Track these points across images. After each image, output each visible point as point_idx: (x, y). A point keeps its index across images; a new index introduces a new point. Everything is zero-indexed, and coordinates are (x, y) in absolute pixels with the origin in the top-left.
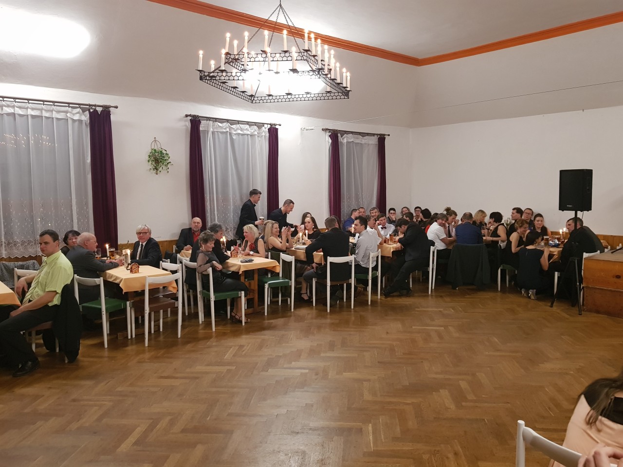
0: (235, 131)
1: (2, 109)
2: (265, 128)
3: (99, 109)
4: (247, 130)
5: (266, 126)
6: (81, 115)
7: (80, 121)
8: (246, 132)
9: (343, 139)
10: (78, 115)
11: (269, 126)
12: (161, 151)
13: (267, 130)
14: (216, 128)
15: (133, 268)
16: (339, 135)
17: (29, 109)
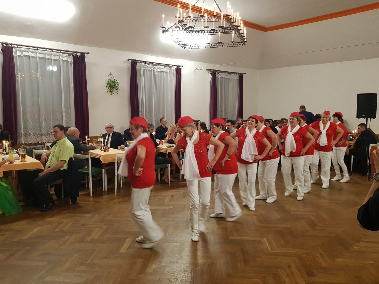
0: (157, 69)
1: (22, 53)
3: (79, 55)
4: (163, 69)
5: (174, 67)
6: (68, 58)
7: (67, 61)
8: (162, 70)
9: (219, 76)
10: (66, 57)
11: (176, 67)
12: (114, 81)
13: (175, 69)
14: (146, 67)
15: (106, 149)
16: (216, 73)
17: (37, 54)
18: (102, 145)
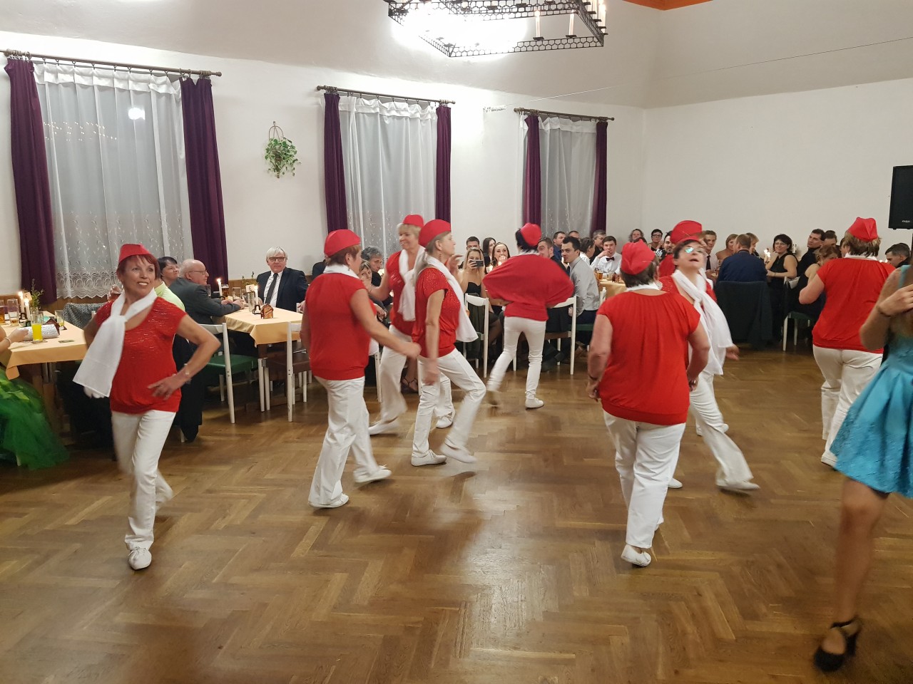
0: (389, 112)
1: (57, 77)
2: (432, 108)
3: (195, 78)
4: (405, 110)
5: (432, 104)
6: (168, 87)
7: (168, 96)
8: (404, 114)
9: (545, 125)
10: (164, 86)
11: (438, 104)
12: (285, 143)
13: (435, 111)
14: (361, 107)
15: (265, 311)
16: (540, 118)
17: (94, 77)
18: (257, 300)
